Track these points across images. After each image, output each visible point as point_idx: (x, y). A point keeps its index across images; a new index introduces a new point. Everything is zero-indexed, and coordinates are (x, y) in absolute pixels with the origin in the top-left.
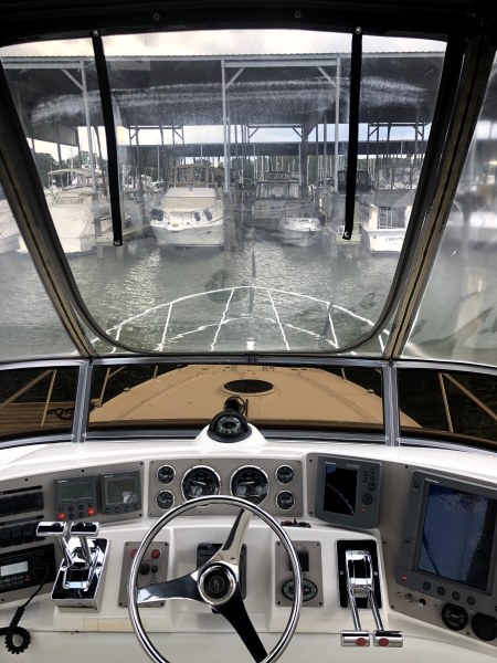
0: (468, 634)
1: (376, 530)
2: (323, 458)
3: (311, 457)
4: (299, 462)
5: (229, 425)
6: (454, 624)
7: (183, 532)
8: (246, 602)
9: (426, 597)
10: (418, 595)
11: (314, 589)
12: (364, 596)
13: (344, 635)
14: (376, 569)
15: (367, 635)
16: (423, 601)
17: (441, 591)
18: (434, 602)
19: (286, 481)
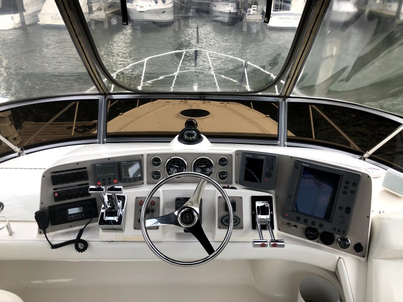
0: (318, 242)
1: (273, 191)
2: (244, 153)
3: (237, 153)
4: (231, 155)
5: (190, 135)
6: (311, 237)
7: (168, 192)
8: (203, 226)
9: (297, 224)
10: (293, 223)
11: (238, 221)
12: (265, 224)
13: (255, 242)
14: (272, 210)
15: (266, 242)
16: (296, 226)
17: (306, 221)
18: (302, 226)
19: (223, 165)
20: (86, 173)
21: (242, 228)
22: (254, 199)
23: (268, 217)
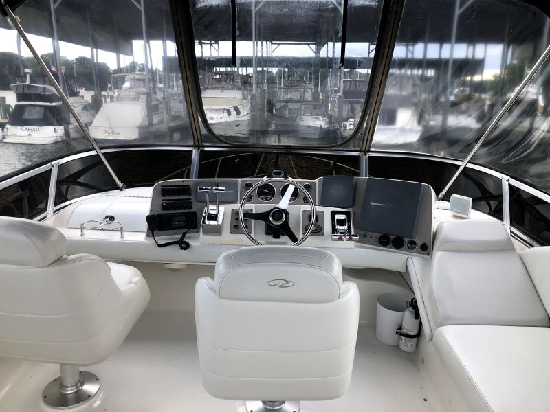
1: (351, 208)
3: (320, 180)
4: (314, 182)
5: (278, 174)
6: (384, 244)
11: (320, 229)
13: (333, 235)
14: (349, 223)
15: (343, 236)
16: (371, 236)
18: (376, 236)
20: (190, 189)
21: (323, 235)
22: (334, 213)
23: (346, 227)
